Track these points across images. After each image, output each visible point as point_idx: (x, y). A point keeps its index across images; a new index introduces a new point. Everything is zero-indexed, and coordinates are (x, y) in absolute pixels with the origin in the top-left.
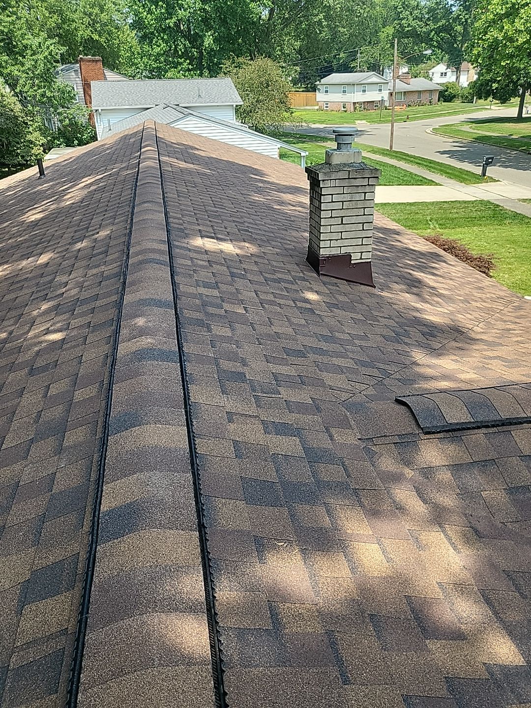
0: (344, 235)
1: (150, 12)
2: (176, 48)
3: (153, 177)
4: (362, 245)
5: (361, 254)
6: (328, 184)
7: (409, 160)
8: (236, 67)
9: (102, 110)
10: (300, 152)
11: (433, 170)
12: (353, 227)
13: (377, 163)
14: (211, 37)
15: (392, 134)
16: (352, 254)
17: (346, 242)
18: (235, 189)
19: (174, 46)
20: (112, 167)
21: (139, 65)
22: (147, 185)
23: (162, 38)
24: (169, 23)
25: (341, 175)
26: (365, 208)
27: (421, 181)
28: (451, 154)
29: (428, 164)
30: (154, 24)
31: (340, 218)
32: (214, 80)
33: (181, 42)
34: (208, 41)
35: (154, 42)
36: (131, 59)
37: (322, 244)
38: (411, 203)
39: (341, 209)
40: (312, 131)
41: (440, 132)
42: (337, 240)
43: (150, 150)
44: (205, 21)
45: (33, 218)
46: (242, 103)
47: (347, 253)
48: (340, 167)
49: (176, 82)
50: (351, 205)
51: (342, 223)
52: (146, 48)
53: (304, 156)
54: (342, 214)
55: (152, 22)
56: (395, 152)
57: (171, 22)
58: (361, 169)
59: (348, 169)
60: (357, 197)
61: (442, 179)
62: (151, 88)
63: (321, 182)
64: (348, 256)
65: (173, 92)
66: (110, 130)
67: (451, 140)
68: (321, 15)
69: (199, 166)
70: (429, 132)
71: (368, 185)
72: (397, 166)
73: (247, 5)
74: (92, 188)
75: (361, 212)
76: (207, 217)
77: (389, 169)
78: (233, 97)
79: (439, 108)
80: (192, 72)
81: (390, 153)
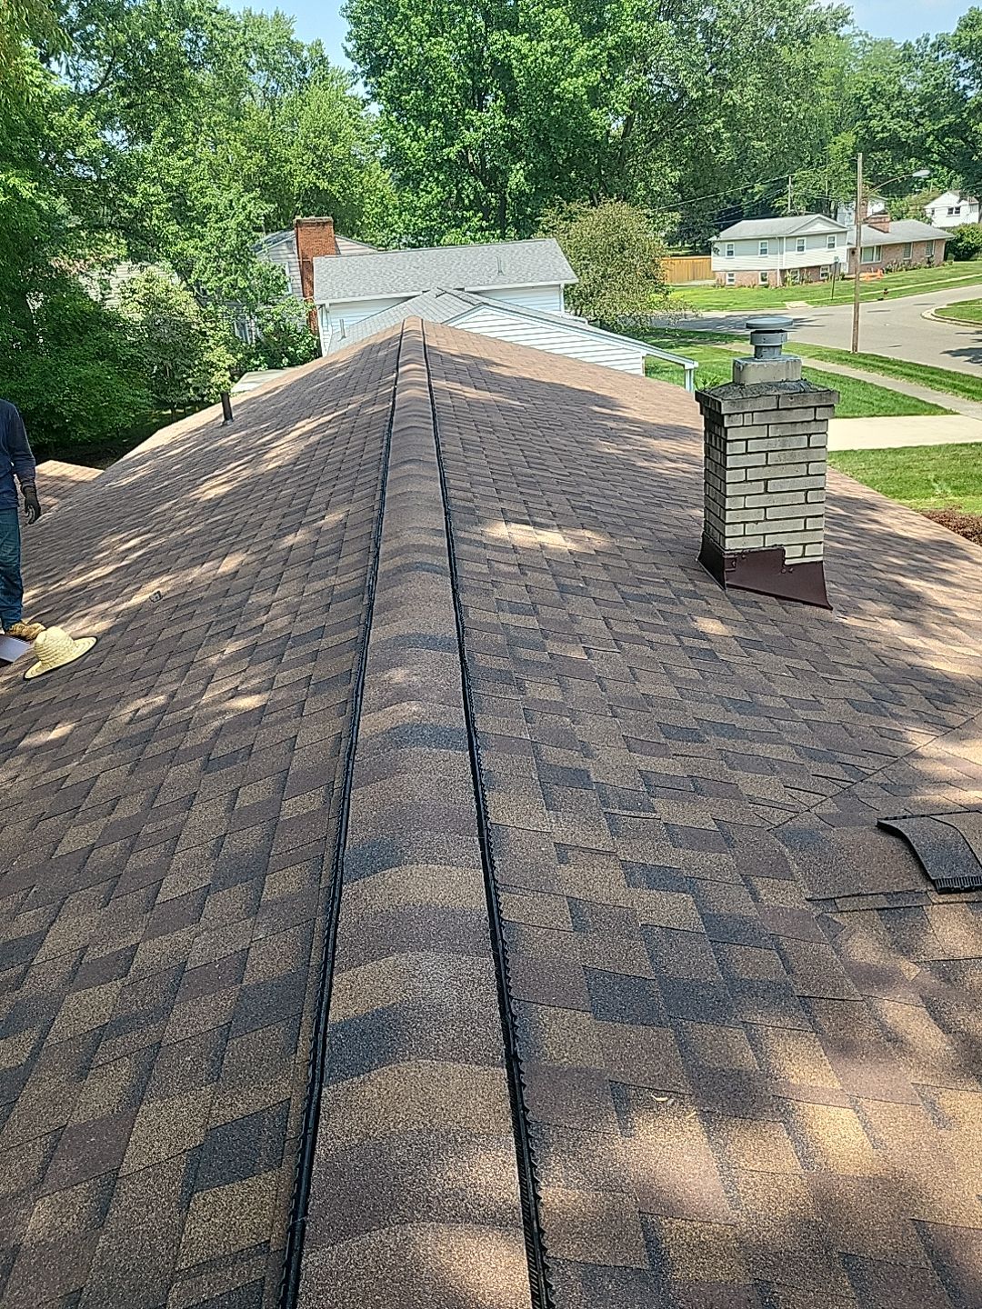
0: (771, 514)
1: (416, 138)
2: (459, 193)
3: (419, 416)
4: (805, 530)
5: (804, 548)
6: (738, 420)
7: (891, 369)
8: (565, 219)
9: (330, 305)
10: (682, 363)
11: (938, 386)
12: (788, 498)
13: (828, 378)
14: (521, 172)
15: (856, 323)
16: (785, 548)
17: (775, 527)
18: (566, 433)
19: (455, 192)
20: (347, 401)
21: (396, 226)
22: (409, 432)
23: (437, 179)
24: (449, 153)
25: (762, 404)
26: (809, 462)
27: (916, 406)
28: (974, 355)
29: (928, 375)
31: (762, 482)
32: (525, 244)
33: (469, 183)
34: (517, 178)
35: (422, 187)
36: (382, 218)
37: (728, 531)
38: (895, 449)
39: (764, 466)
40: (705, 323)
41: (951, 315)
42: (757, 522)
43: (413, 371)
44: (511, 145)
45: (212, 494)
46: (577, 281)
47: (776, 545)
48: (761, 390)
49: (459, 250)
50: (784, 457)
51: (766, 492)
52: (408, 197)
53: (690, 370)
54: (766, 475)
55: (419, 154)
56: (862, 355)
57: (452, 152)
58: (800, 392)
59: (776, 393)
60: (794, 442)
61: (959, 402)
62: (415, 264)
63: (726, 417)
64: (779, 552)
65: (453, 267)
66: (344, 337)
67: (973, 330)
68: (719, 121)
69: (501, 395)
70: (929, 316)
71: (815, 420)
72: (867, 381)
73: (585, 114)
74: (314, 439)
75: (802, 470)
76: (515, 486)
77: (852, 387)
78: (560, 270)
79: (947, 272)
80: (487, 233)
81: (852, 357)
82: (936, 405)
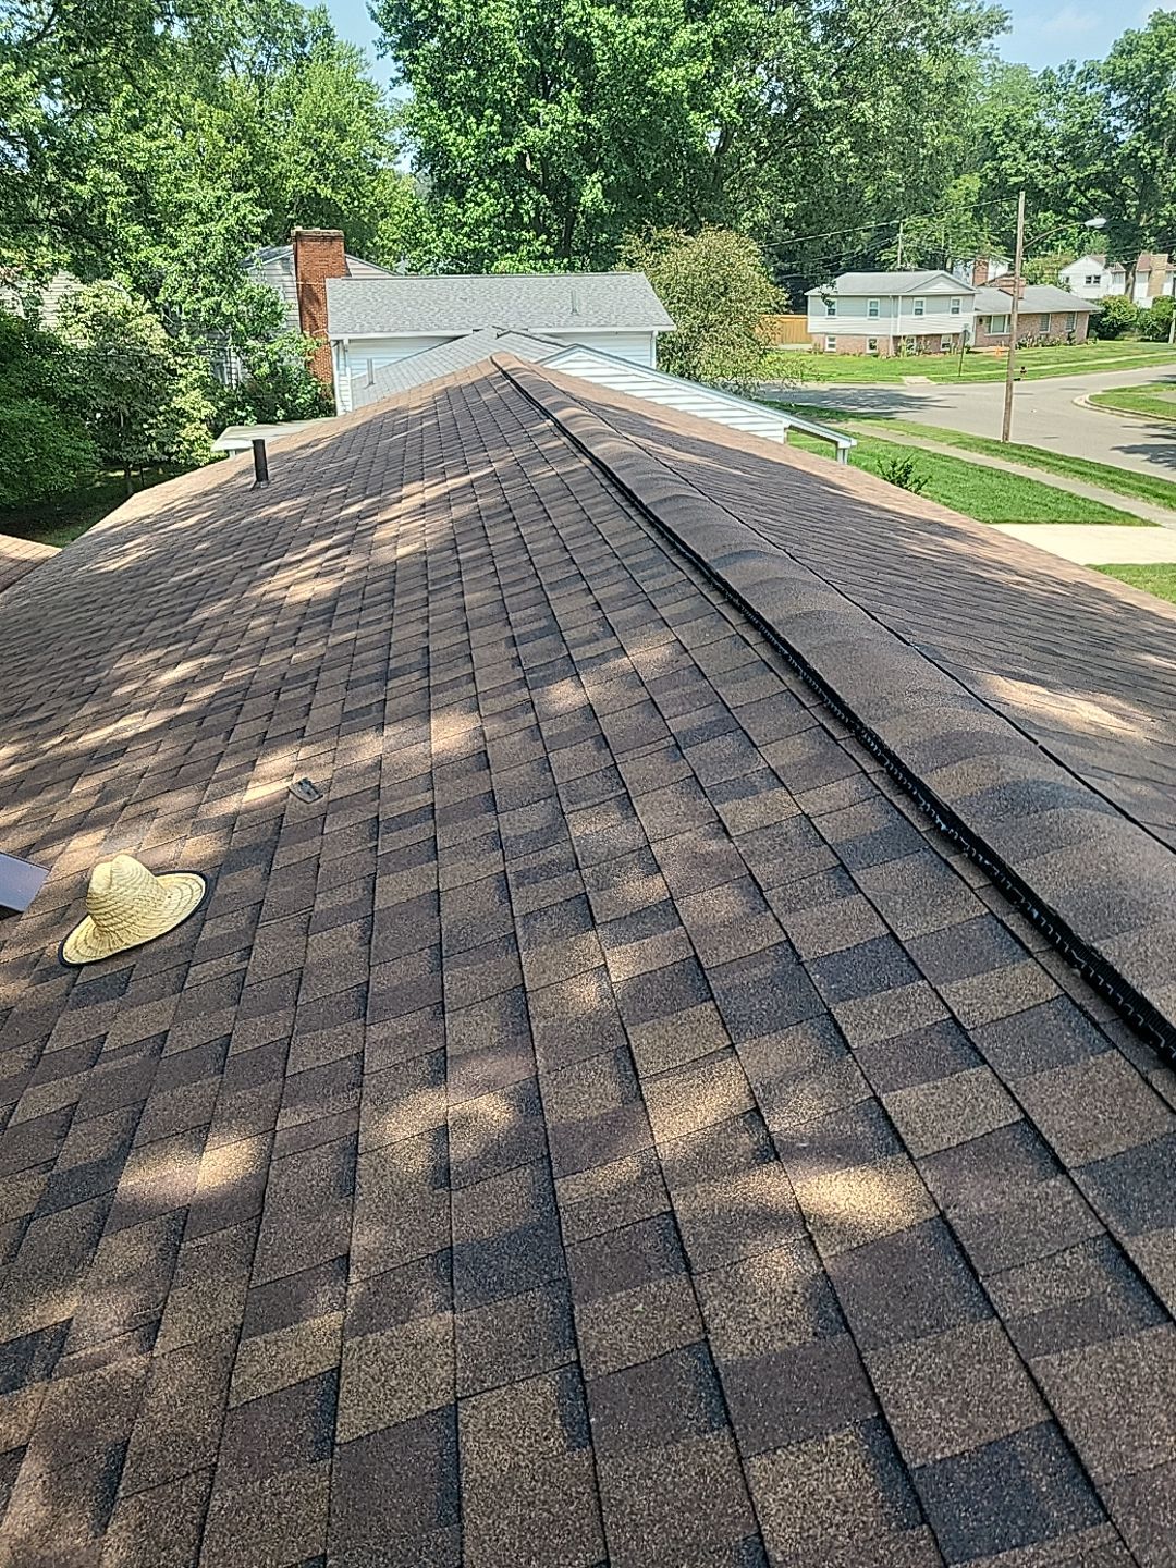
1: (464, 131)
2: (517, 207)
7: (1055, 465)
8: (653, 249)
9: (350, 341)
10: (836, 439)
11: (1122, 489)
13: (981, 472)
14: (599, 185)
15: (1008, 405)
19: (512, 206)
21: (433, 245)
23: (487, 188)
24: (506, 154)
27: (1104, 513)
28: (1154, 453)
29: (1105, 475)
30: (471, 156)
32: (598, 277)
33: (529, 195)
34: (591, 194)
35: (468, 196)
36: (415, 234)
41: (1110, 404)
44: (585, 150)
46: (674, 328)
49: (517, 280)
52: (451, 207)
53: (844, 449)
55: (467, 153)
56: (1013, 446)
57: (510, 153)
61: (1153, 509)
62: (461, 294)
65: (512, 302)
66: (371, 383)
67: (1141, 423)
68: (846, 141)
70: (1082, 403)
72: (1034, 478)
73: (683, 119)
74: (460, 511)
77: (1014, 485)
78: (652, 313)
79: (1092, 352)
80: (552, 261)
81: (1002, 448)
82: (1128, 514)
